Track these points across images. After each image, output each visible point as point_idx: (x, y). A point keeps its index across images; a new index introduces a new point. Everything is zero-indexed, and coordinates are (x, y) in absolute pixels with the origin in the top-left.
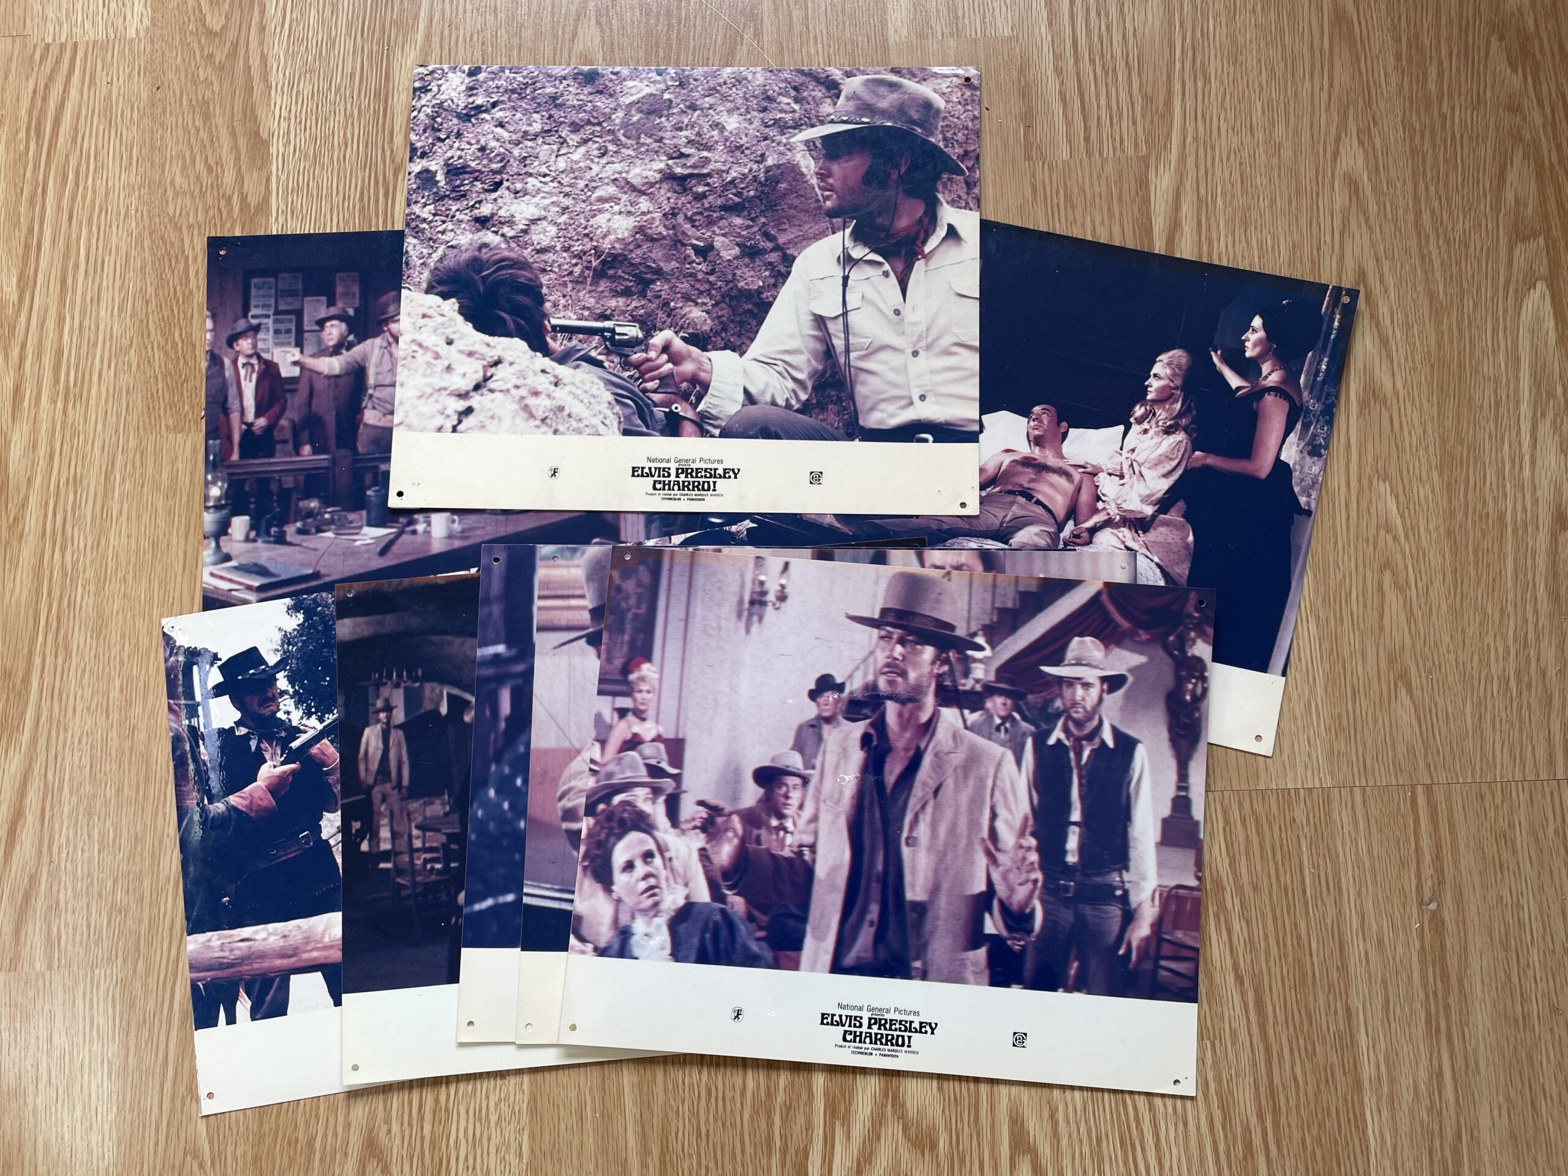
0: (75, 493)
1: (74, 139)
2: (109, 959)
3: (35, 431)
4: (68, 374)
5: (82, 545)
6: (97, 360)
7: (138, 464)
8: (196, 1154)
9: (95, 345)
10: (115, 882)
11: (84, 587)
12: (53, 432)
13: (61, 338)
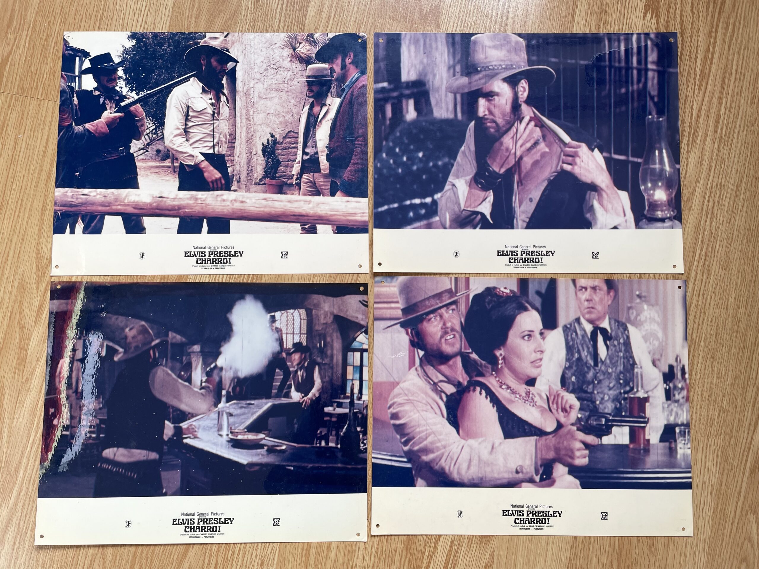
0: (720, 193)
1: (734, 7)
2: (717, 435)
3: (702, 155)
4: (722, 129)
5: (721, 220)
6: (738, 126)
7: (754, 184)
8: (750, 540)
9: (737, 117)
10: (723, 396)
11: (720, 242)
12: (712, 158)
13: (720, 109)
